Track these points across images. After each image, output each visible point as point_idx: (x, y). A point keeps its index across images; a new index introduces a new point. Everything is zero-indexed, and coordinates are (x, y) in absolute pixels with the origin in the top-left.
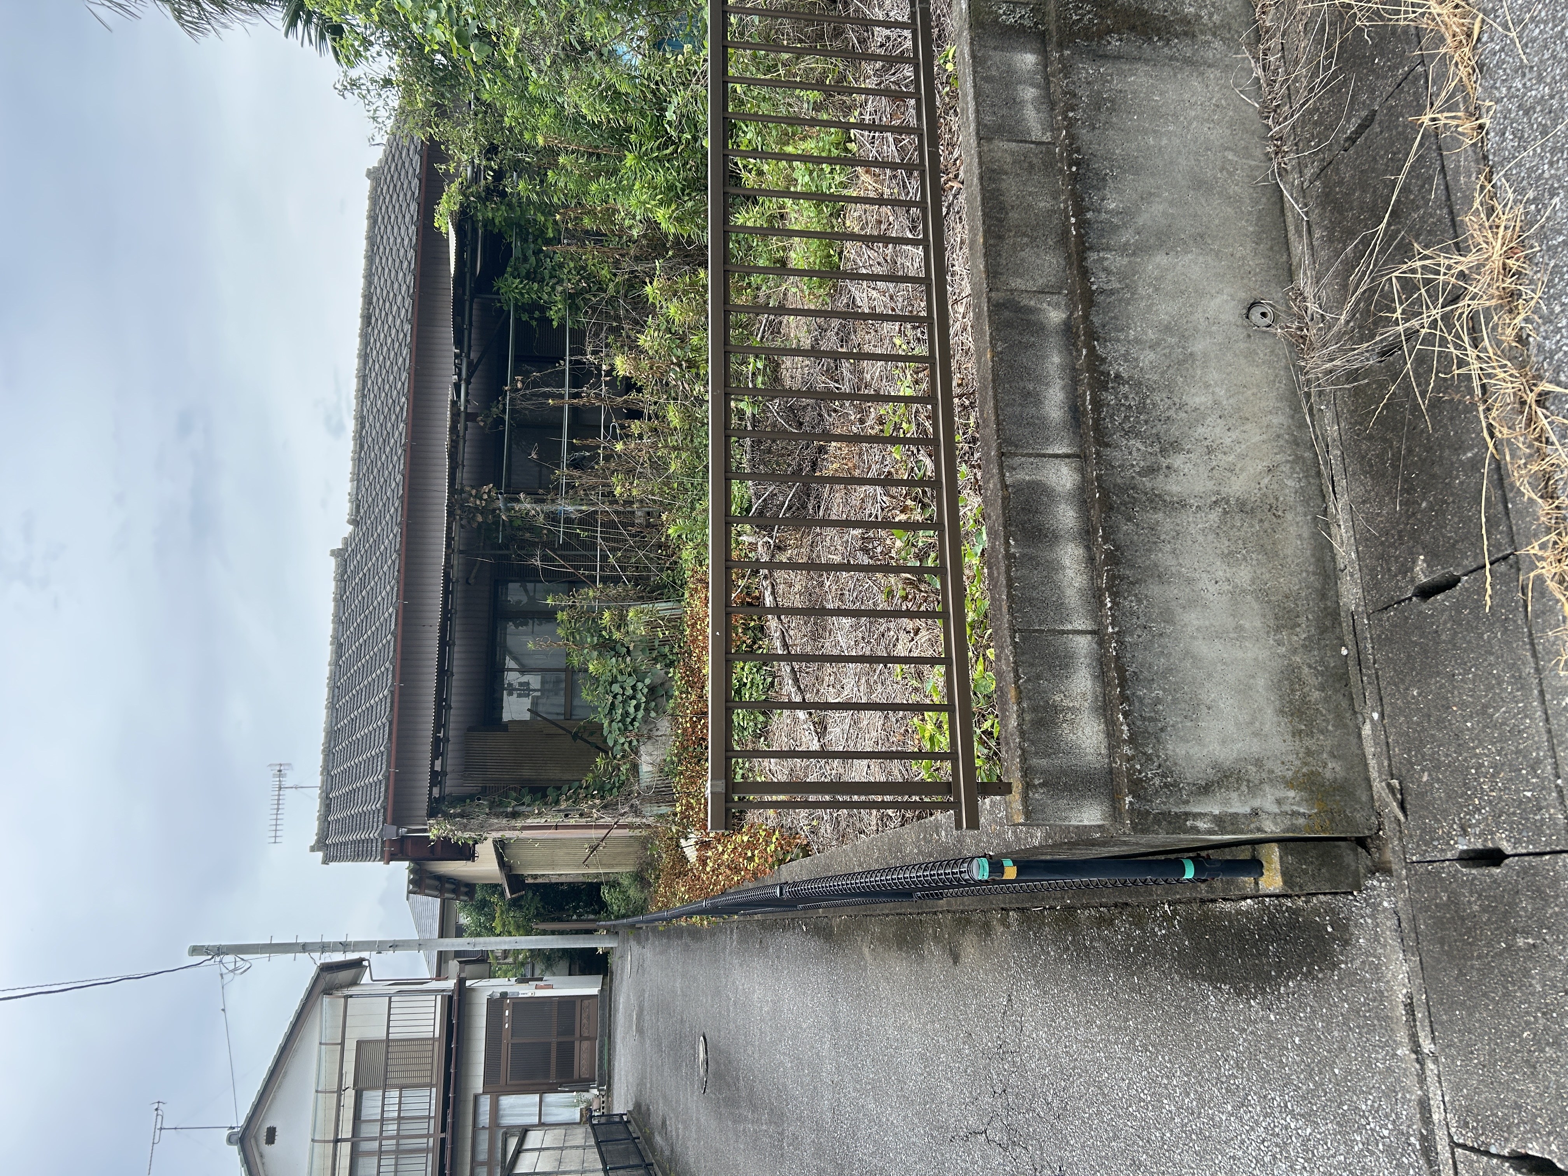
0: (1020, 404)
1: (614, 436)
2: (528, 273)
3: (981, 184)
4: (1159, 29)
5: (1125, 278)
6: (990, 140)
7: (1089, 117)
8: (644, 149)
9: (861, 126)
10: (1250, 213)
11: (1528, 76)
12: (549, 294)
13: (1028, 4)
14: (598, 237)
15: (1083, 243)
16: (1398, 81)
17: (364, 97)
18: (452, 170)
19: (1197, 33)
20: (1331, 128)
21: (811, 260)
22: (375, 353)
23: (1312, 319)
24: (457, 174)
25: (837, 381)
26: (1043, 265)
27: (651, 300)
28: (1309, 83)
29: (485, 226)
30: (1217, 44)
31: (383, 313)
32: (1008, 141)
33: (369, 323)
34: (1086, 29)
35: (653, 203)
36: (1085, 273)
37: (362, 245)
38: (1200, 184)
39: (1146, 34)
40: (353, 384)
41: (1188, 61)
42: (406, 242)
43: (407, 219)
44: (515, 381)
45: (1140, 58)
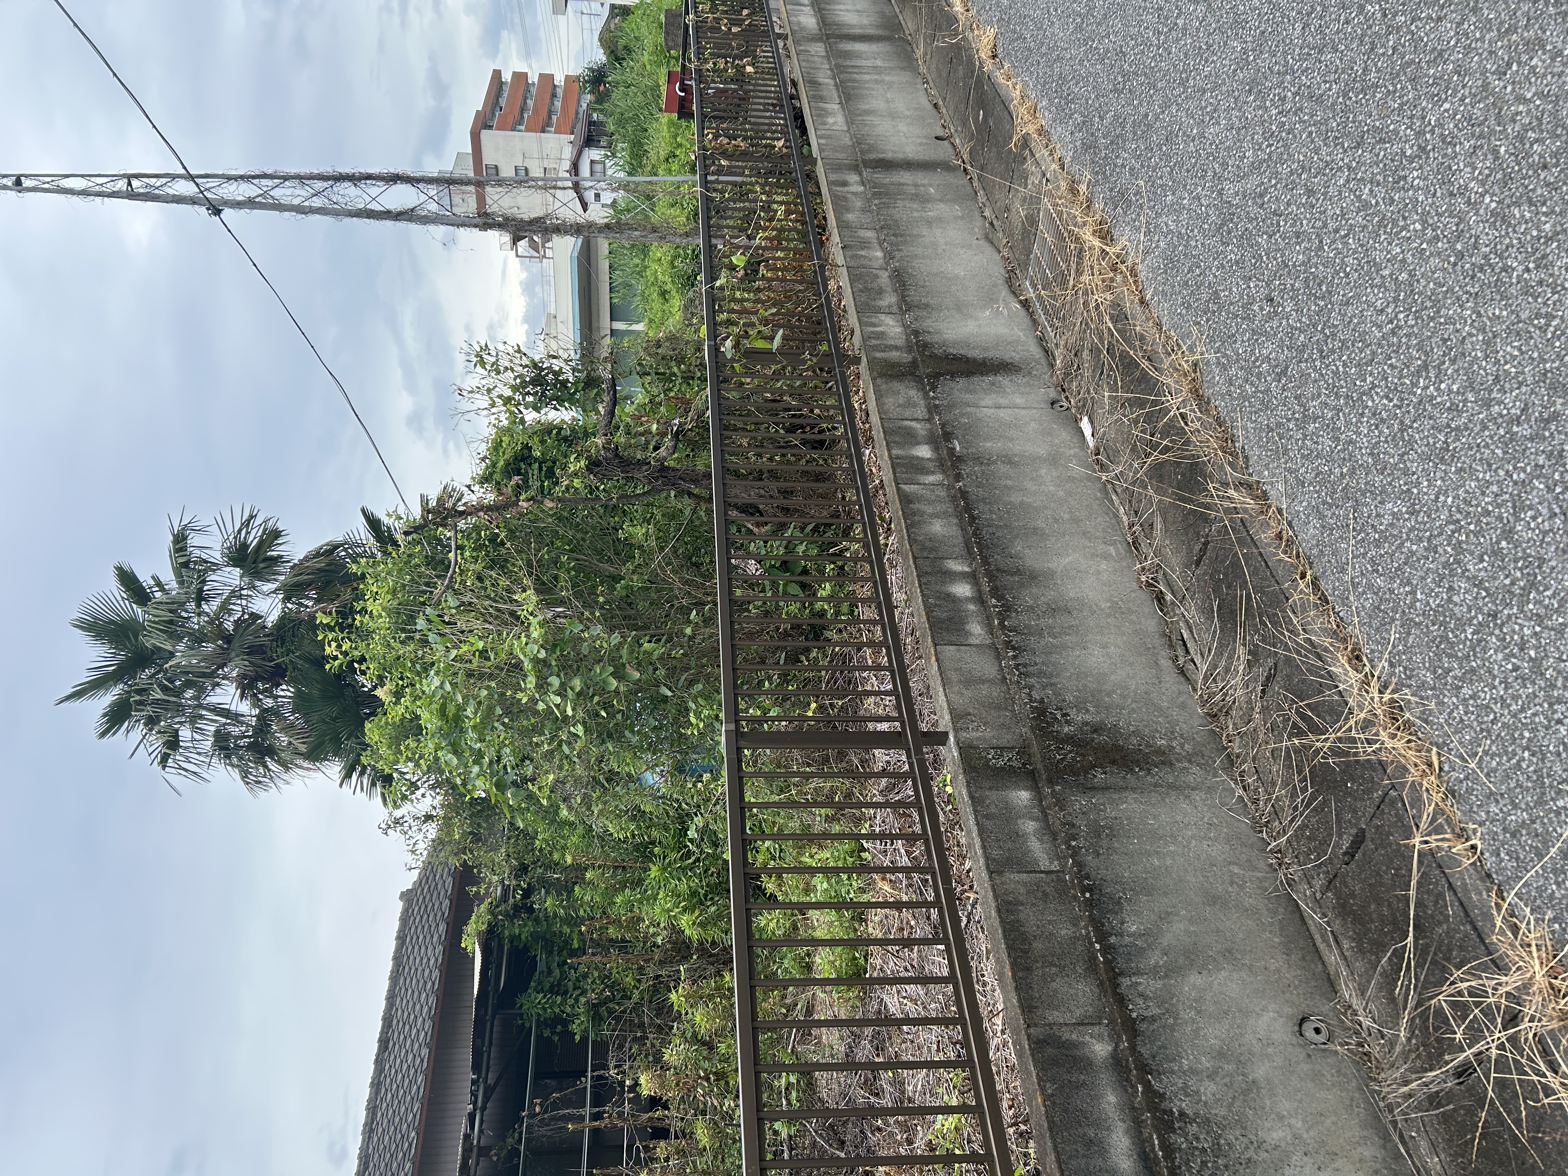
0: (1084, 1156)
1: (638, 1162)
2: (552, 986)
3: (1000, 917)
4: (1138, 761)
5: (1164, 1002)
6: (1000, 873)
7: (1091, 844)
8: (667, 861)
9: (871, 836)
10: (1272, 924)
11: (1502, 802)
12: (572, 1006)
13: (1013, 748)
14: (623, 945)
15: (1113, 970)
16: (1377, 804)
17: (406, 833)
18: (482, 891)
19: (1174, 761)
20: (1325, 843)
21: (837, 963)
22: (388, 1080)
23: (1370, 1035)
24: (487, 894)
25: (877, 1095)
26: (1077, 995)
27: (676, 1008)
28: (1291, 803)
29: (511, 942)
30: (1195, 769)
31: (402, 1037)
32: (1019, 872)
33: (387, 1048)
34: (1071, 765)
35: (677, 910)
36: (1121, 1001)
37: (388, 965)
38: (1213, 900)
39: (1128, 766)
40: (361, 1116)
41: (1171, 787)
42: (432, 962)
43: (435, 939)
44: (532, 1105)
45: (1127, 788)
